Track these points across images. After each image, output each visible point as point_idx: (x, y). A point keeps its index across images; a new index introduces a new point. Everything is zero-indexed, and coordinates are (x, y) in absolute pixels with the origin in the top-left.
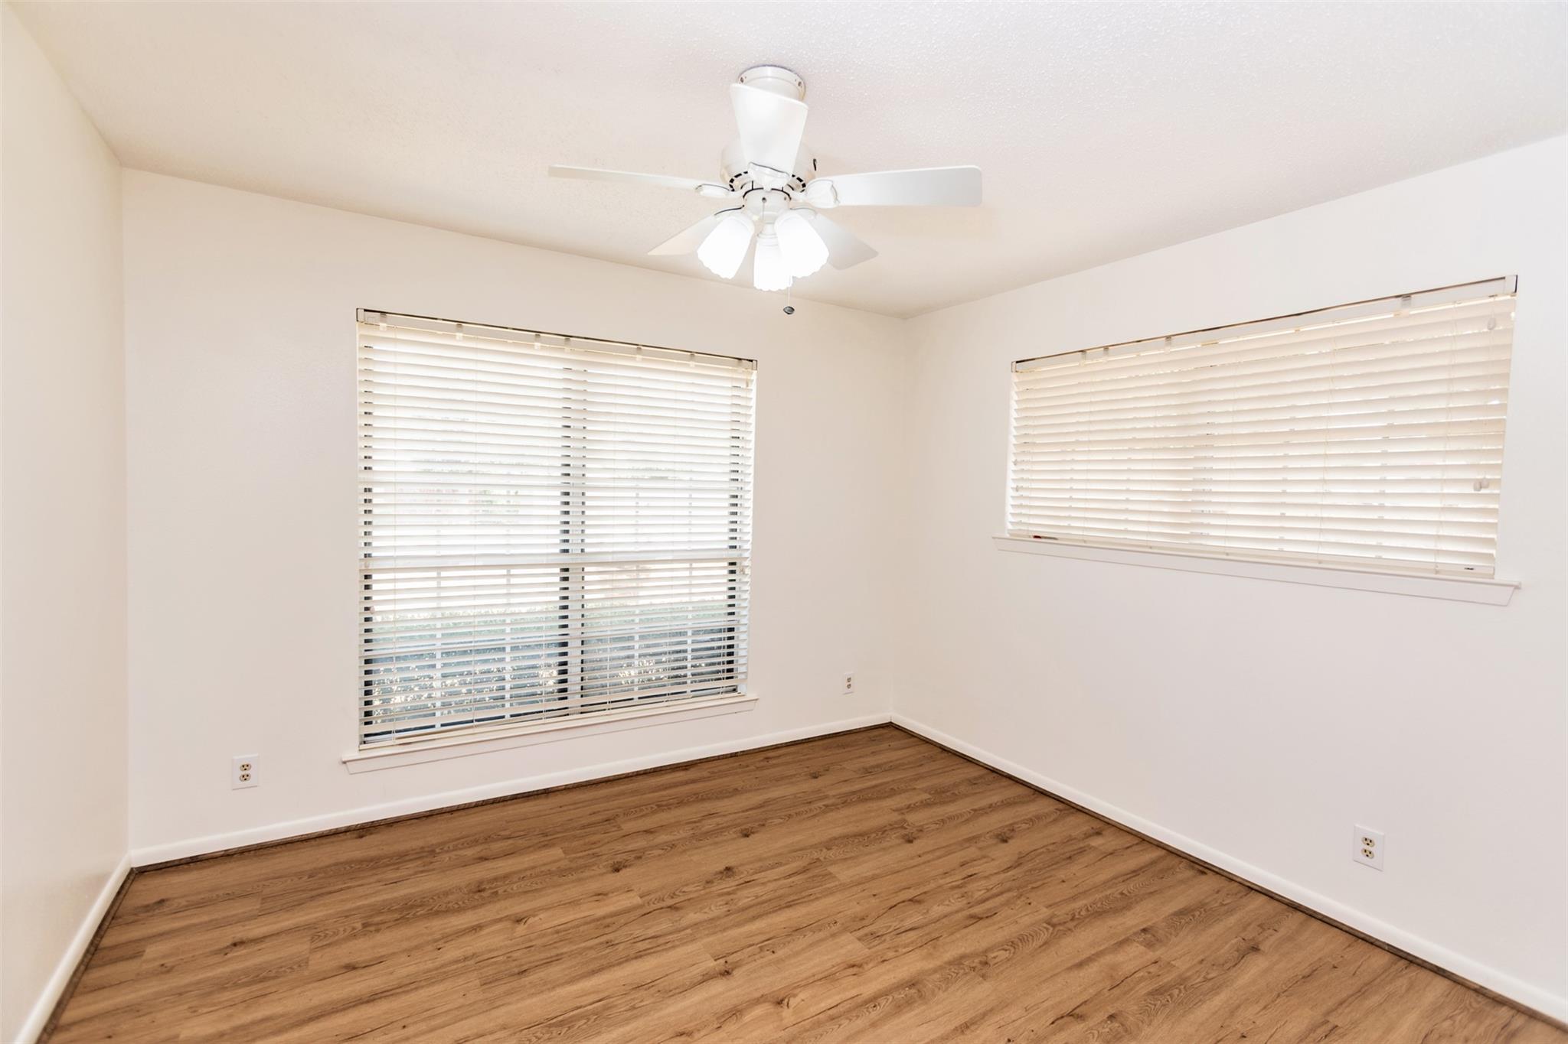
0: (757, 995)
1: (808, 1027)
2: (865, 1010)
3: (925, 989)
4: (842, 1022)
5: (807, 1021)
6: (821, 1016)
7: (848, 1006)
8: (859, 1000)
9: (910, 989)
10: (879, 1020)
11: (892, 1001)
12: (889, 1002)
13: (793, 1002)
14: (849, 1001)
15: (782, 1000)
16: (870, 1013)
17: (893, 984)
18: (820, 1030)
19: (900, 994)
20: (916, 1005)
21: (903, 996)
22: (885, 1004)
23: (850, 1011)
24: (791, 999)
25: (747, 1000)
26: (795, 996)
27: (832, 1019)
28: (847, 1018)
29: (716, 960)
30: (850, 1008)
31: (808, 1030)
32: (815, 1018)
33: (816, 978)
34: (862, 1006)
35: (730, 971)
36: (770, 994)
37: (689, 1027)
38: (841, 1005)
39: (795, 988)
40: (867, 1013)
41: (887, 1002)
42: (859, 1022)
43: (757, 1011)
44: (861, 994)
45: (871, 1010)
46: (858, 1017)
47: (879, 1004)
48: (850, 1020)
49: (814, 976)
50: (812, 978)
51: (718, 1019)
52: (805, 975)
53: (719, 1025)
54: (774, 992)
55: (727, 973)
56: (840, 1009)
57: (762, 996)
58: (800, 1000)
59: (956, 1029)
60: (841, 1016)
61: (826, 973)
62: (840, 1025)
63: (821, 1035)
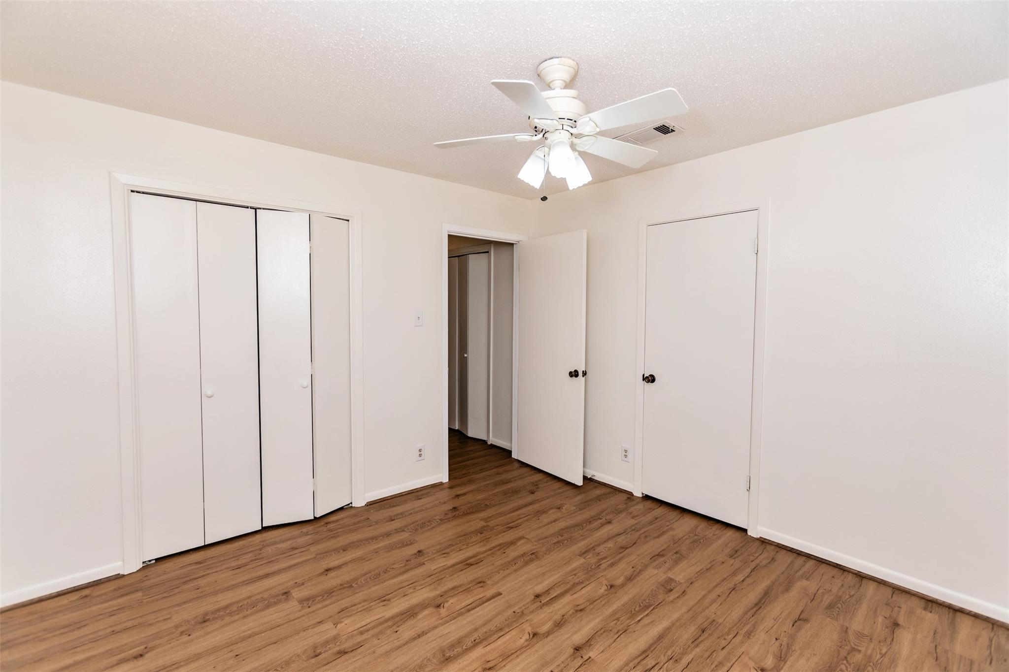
0: (550, 637)
1: (514, 623)
2: (481, 637)
3: (439, 657)
4: (495, 628)
5: (516, 626)
6: (508, 630)
7: (492, 638)
8: (485, 643)
9: (450, 656)
10: (473, 632)
11: (463, 646)
12: (465, 645)
13: (526, 636)
14: (491, 642)
15: (534, 636)
16: (478, 636)
17: (462, 658)
18: (507, 622)
19: (457, 651)
20: (448, 646)
21: (456, 650)
22: (468, 643)
23: (491, 635)
24: (528, 637)
25: (555, 633)
26: (527, 640)
27: (501, 629)
28: (492, 631)
29: (590, 657)
30: (491, 637)
31: (514, 621)
32: (511, 629)
33: (515, 655)
34: (483, 640)
35: (576, 651)
36: (542, 639)
37: (579, 615)
38: (496, 638)
39: (528, 645)
40: (480, 635)
41: (467, 645)
42: (485, 630)
43: (546, 628)
44: (484, 647)
45: (478, 638)
46: (486, 633)
47: (472, 642)
48: (490, 630)
49: (517, 656)
50: (517, 654)
51: (567, 620)
52: (524, 656)
53: (564, 617)
54: (541, 641)
55: (577, 649)
56: (496, 636)
57: (547, 637)
58: (523, 638)
59: (426, 634)
60: (496, 631)
61: (509, 659)
62: (496, 627)
63: (506, 620)
